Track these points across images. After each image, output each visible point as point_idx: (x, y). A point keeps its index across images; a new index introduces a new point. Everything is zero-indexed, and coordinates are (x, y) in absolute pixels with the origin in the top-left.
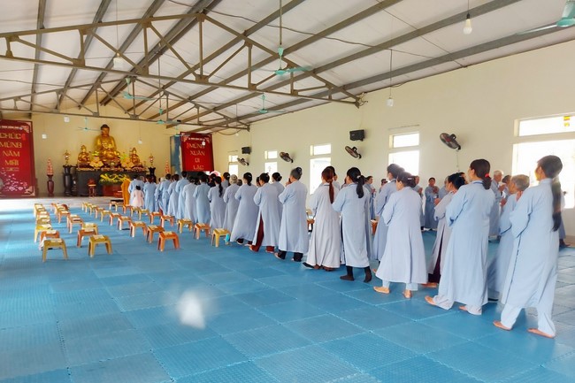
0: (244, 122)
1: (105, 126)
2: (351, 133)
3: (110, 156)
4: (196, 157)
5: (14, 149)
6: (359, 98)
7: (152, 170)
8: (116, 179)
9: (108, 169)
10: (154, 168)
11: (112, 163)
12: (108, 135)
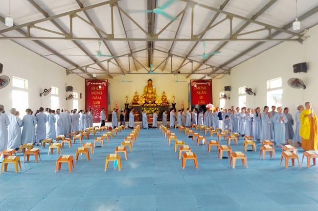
0: (225, 69)
1: (150, 80)
2: (294, 66)
3: (150, 97)
4: (201, 95)
5: (98, 95)
6: (302, 35)
7: (174, 105)
8: (150, 111)
9: (148, 105)
10: (175, 104)
11: (150, 102)
12: (151, 85)
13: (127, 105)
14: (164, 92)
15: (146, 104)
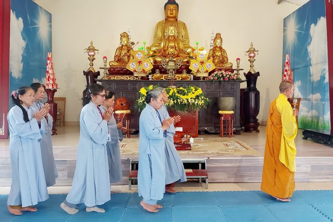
9: (164, 76)
10: (258, 74)
11: (171, 64)
12: (176, 18)
13: (91, 76)
14: (218, 36)
15: (157, 75)
